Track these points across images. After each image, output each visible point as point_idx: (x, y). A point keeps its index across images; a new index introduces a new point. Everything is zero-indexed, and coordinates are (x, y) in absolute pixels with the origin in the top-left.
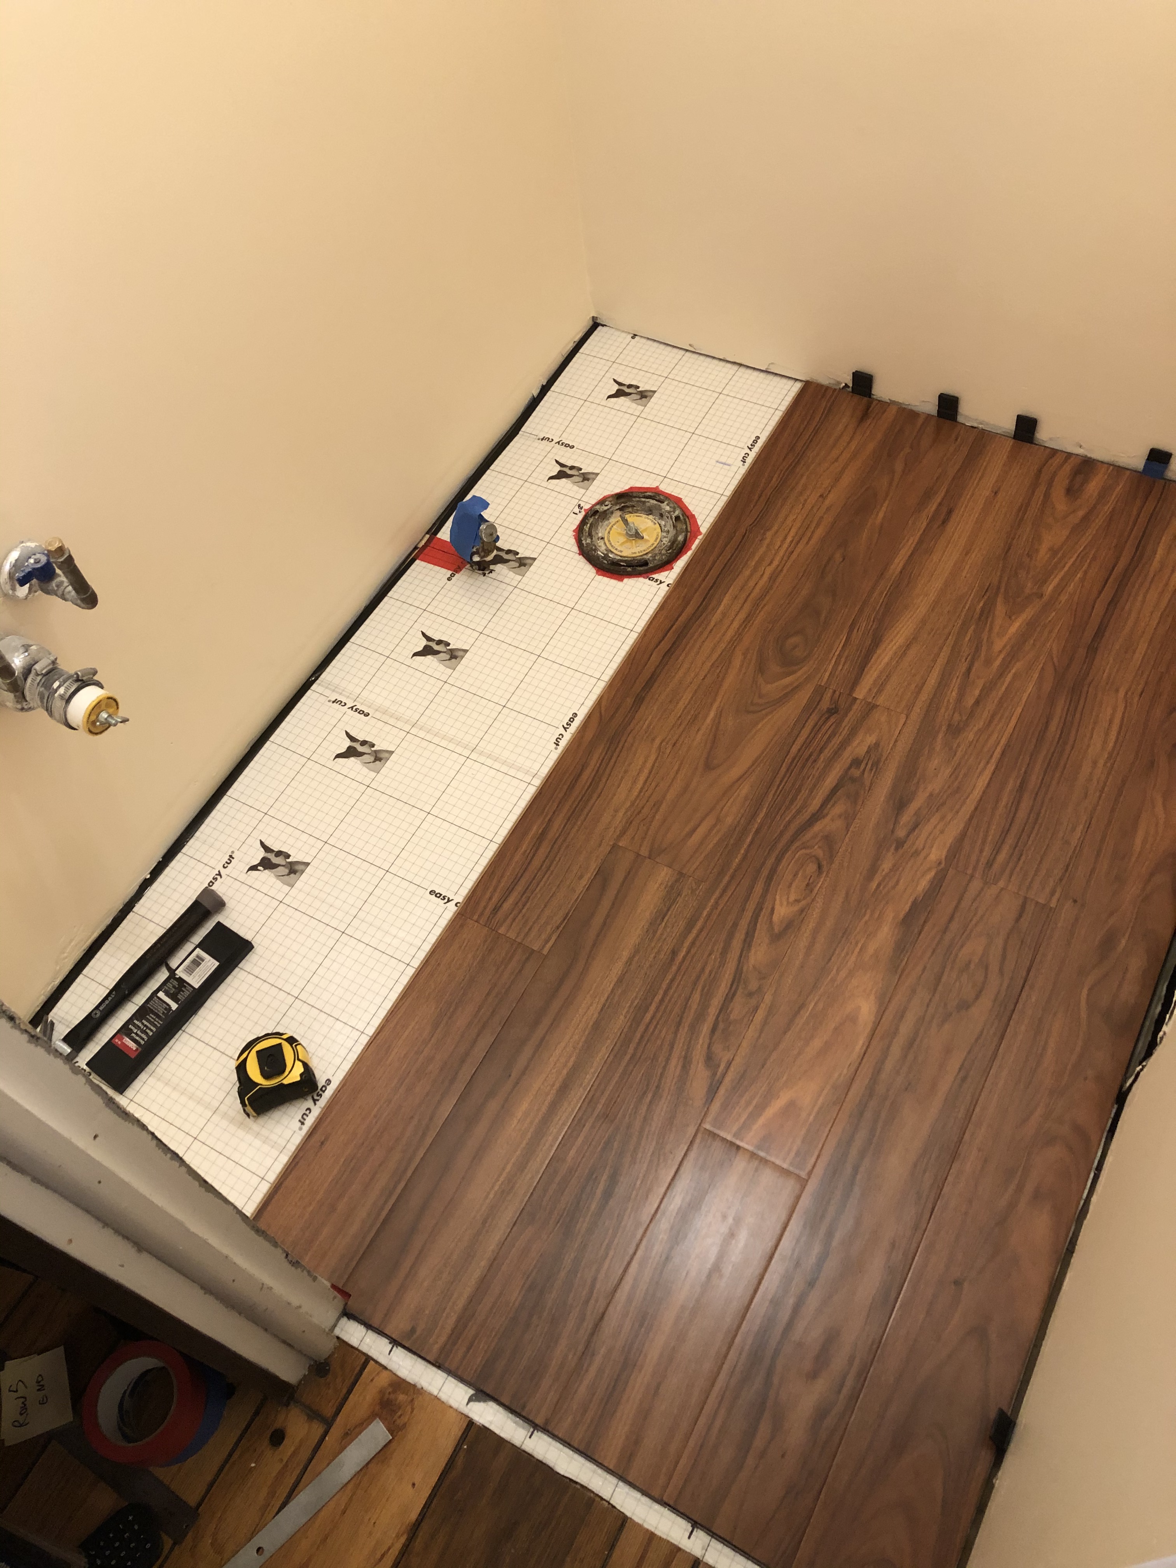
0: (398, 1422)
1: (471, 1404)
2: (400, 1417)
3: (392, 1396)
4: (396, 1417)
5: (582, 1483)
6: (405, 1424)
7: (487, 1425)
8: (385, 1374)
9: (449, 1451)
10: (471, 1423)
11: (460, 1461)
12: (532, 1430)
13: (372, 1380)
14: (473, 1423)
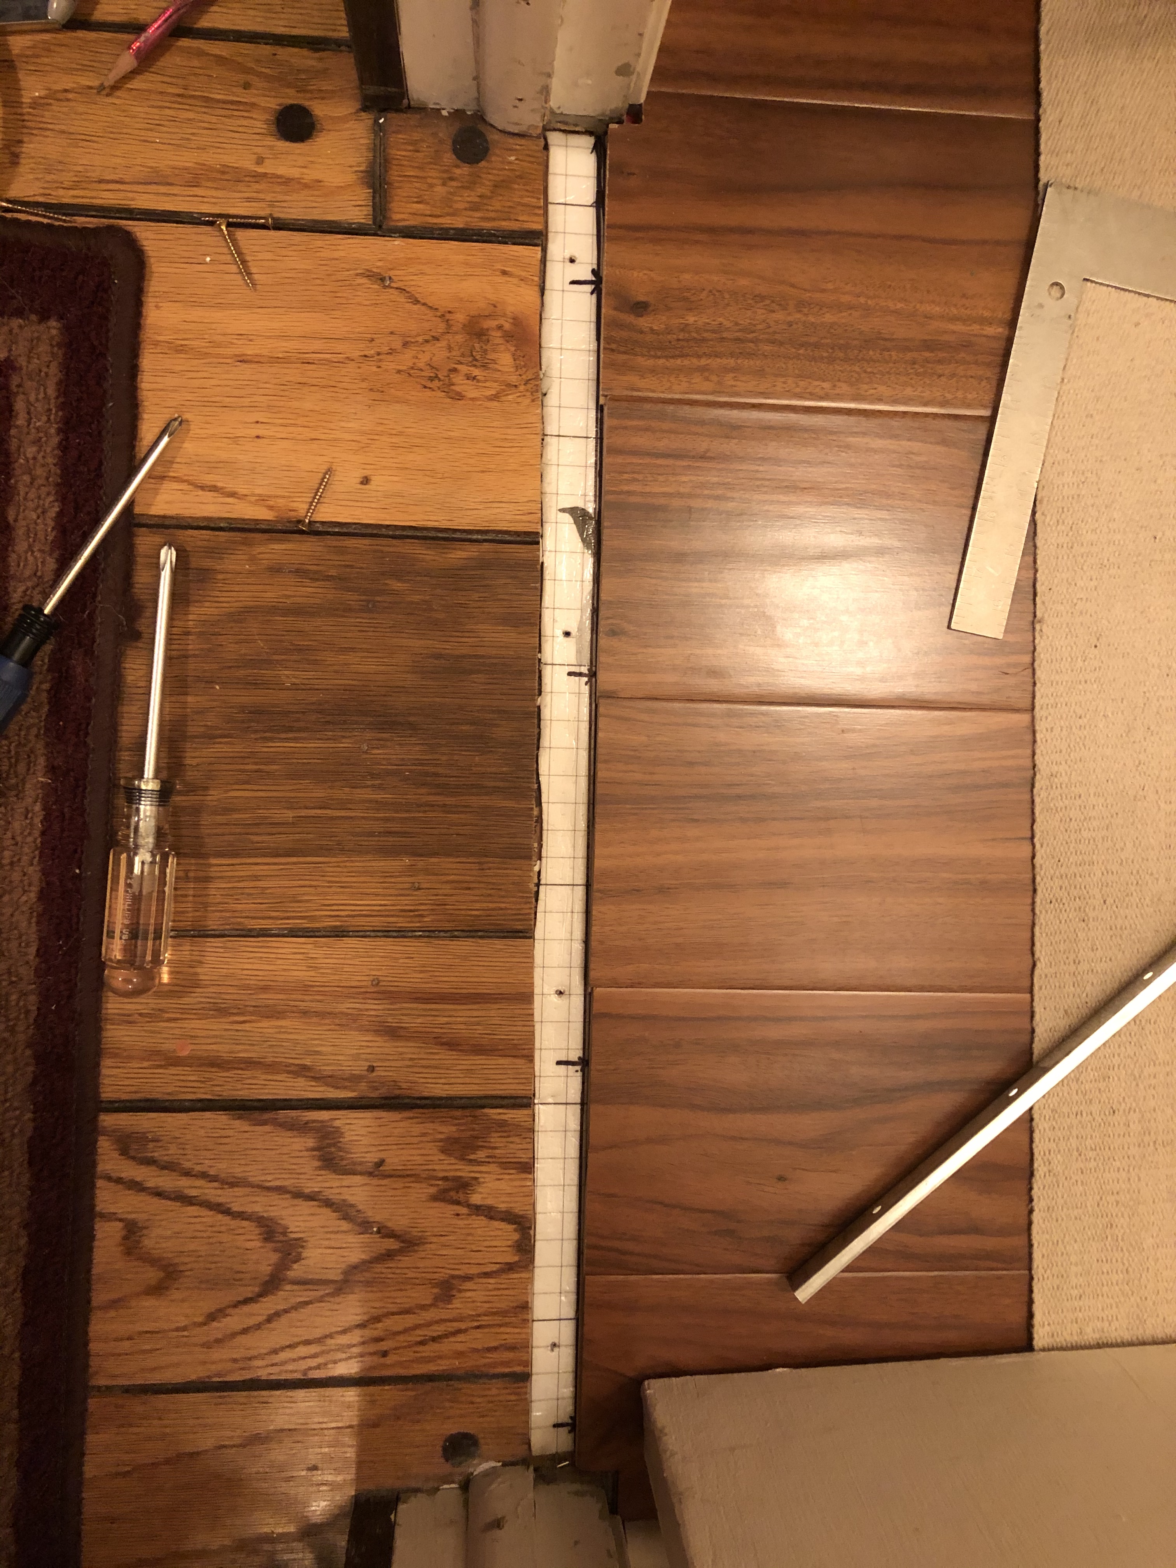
0: (458, 379)
1: (567, 518)
2: (468, 377)
3: (496, 337)
4: (463, 369)
5: (544, 817)
6: (459, 397)
7: (547, 575)
8: (530, 294)
9: (463, 522)
10: (533, 539)
11: (459, 554)
12: (585, 670)
13: (504, 273)
14: (538, 543)
